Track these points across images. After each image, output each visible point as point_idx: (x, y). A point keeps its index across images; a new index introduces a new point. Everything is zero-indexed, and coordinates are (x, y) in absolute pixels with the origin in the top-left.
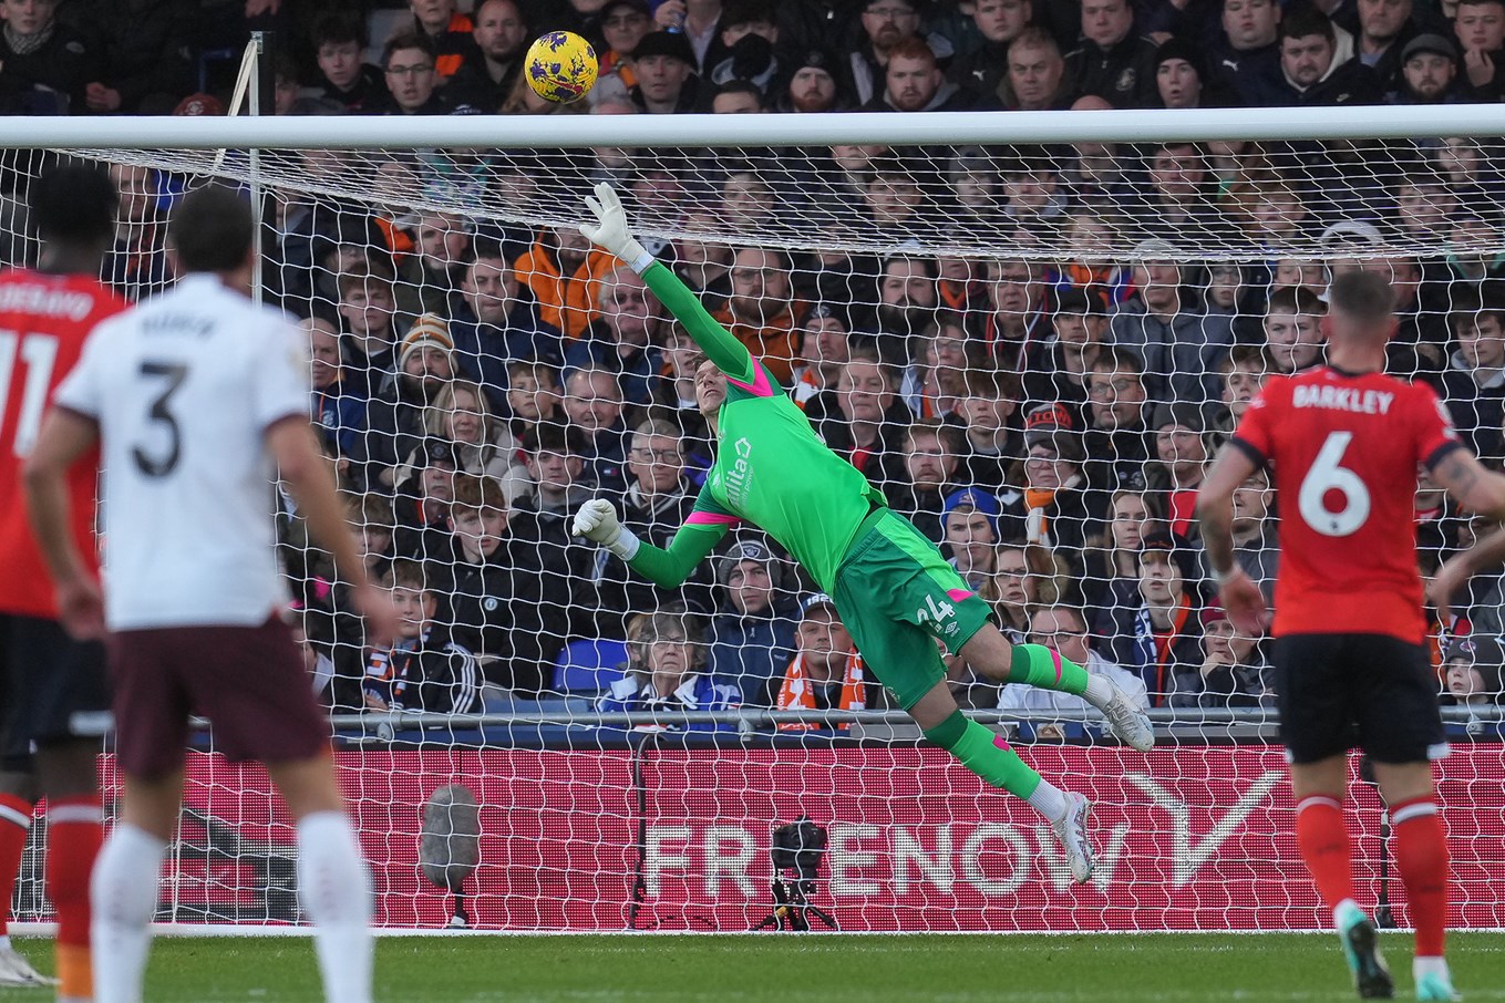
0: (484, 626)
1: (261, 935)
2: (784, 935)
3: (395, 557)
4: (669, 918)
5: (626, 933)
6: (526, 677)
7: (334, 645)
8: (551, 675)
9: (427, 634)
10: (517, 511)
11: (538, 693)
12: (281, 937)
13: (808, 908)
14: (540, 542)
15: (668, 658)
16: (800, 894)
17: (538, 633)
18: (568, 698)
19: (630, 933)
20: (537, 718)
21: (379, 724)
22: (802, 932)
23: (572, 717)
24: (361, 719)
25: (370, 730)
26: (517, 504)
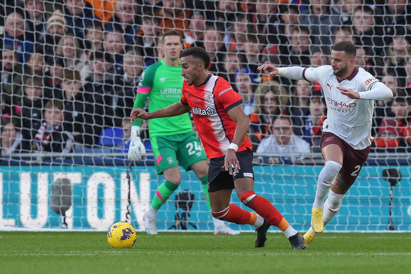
0: (74, 122)
2: (179, 231)
6: (89, 140)
8: (97, 140)
10: (87, 82)
17: (93, 125)
18: (103, 148)
20: (92, 155)
21: (37, 157)
22: (185, 230)
23: (105, 154)
24: (30, 155)
25: (34, 159)
26: (86, 79)
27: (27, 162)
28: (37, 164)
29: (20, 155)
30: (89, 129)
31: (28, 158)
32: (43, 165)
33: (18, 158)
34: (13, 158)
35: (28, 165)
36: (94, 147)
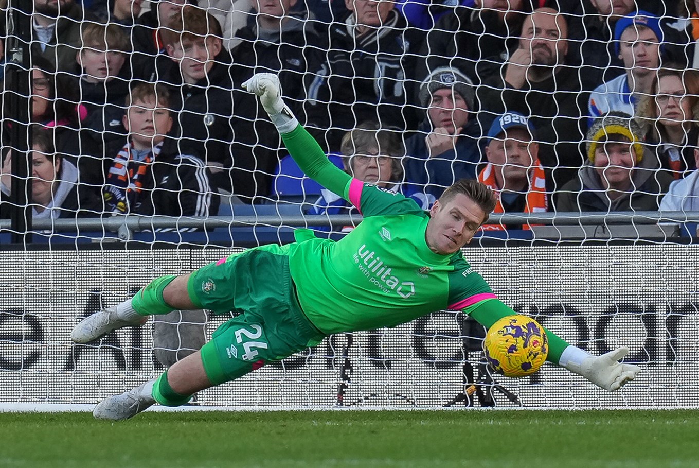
0: (207, 140)
1: (16, 411)
2: (473, 410)
3: (132, 80)
4: (373, 395)
5: (336, 409)
7: (79, 157)
9: (158, 147)
10: (240, 40)
11: (254, 198)
12: (33, 413)
13: (495, 387)
14: (256, 66)
15: (370, 171)
16: (487, 374)
17: (254, 146)
18: (278, 203)
19: (338, 409)
20: (253, 221)
21: (119, 226)
22: (490, 408)
23: (281, 219)
24: (102, 222)
25: (112, 231)
26: (239, 34)
27: (94, 240)
28: (119, 246)
29: (77, 222)
30: (244, 158)
31: (97, 231)
32: (131, 246)
33: (72, 230)
34: (59, 230)
35: (96, 247)
36: (257, 202)
